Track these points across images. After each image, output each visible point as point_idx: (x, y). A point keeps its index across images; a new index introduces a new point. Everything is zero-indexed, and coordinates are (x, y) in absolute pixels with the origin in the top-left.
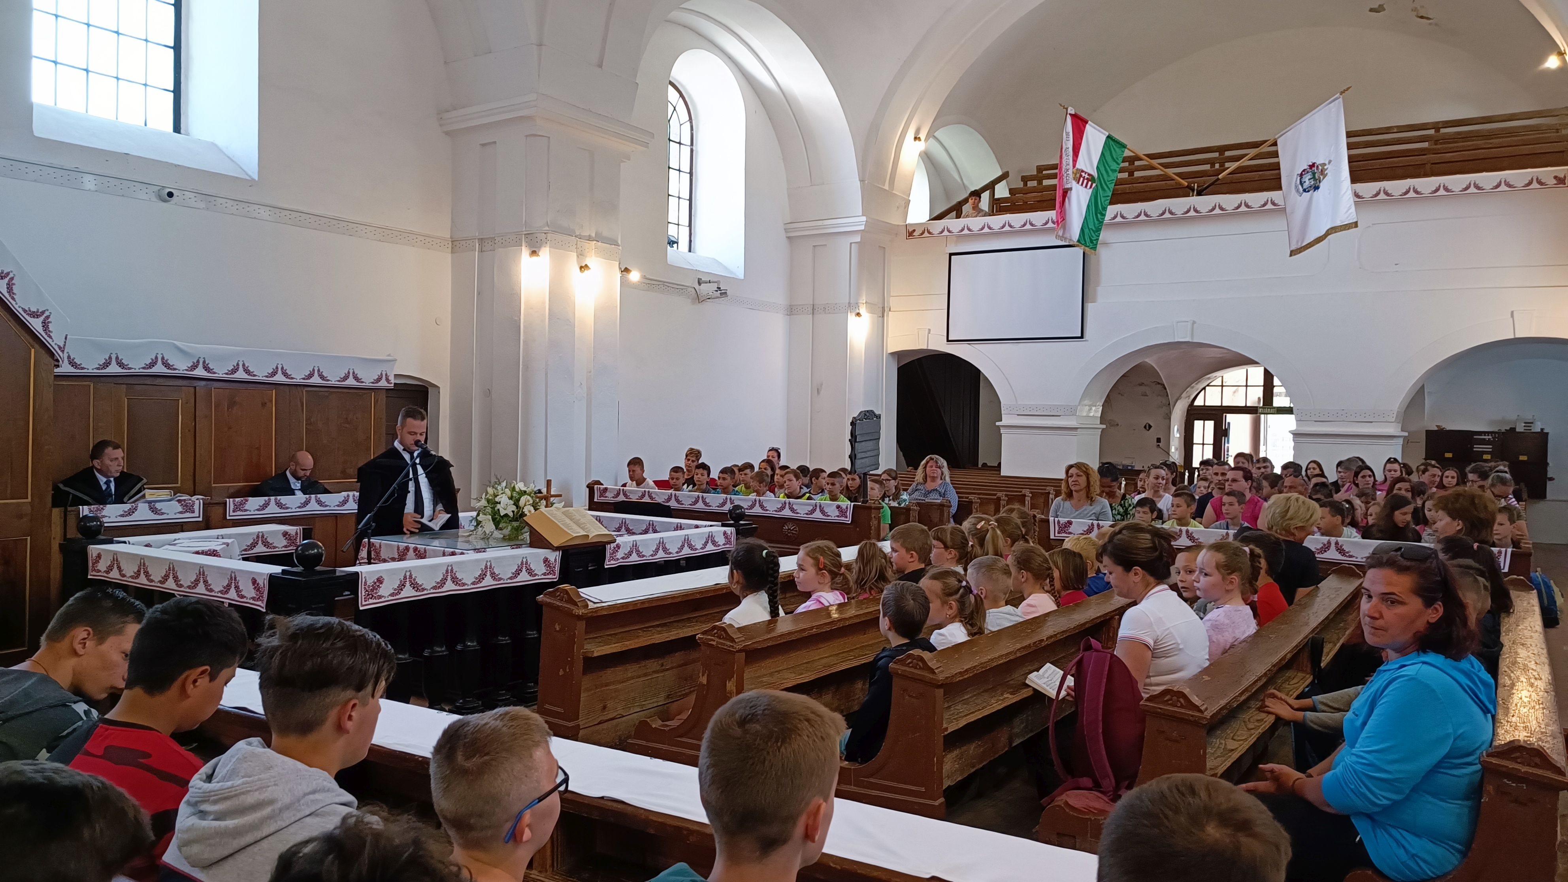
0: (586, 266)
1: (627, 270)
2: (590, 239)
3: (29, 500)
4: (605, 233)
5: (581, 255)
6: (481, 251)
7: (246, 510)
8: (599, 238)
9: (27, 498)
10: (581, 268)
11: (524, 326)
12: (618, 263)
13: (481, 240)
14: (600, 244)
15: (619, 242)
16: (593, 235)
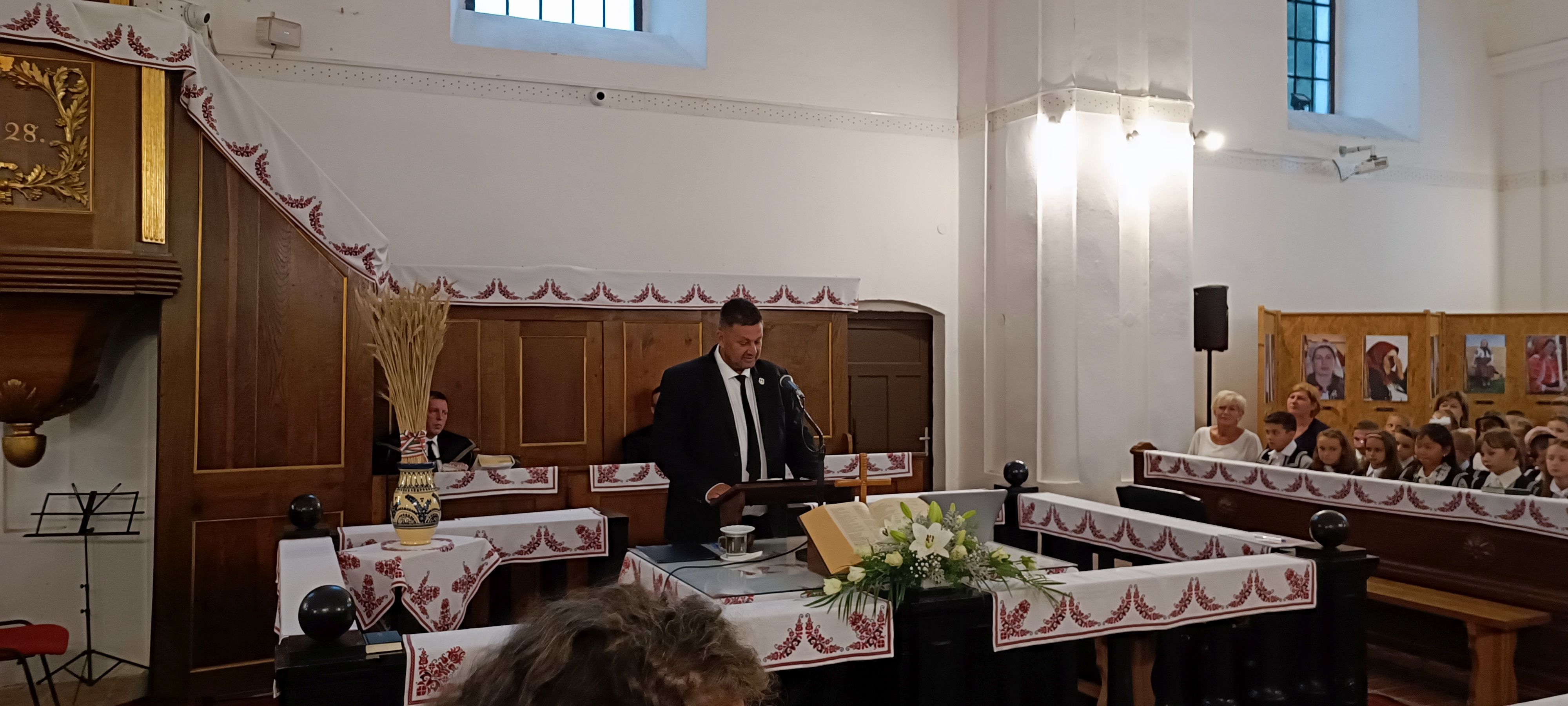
0: (1135, 132)
1: (1202, 133)
2: (1139, 94)
3: (342, 465)
4: (1167, 83)
5: (1128, 117)
6: (992, 130)
7: (616, 481)
8: (1155, 91)
9: (340, 463)
10: (1128, 136)
11: (1044, 225)
12: (1187, 125)
13: (992, 116)
14: (1156, 100)
15: (1191, 96)
16: (1147, 88)
